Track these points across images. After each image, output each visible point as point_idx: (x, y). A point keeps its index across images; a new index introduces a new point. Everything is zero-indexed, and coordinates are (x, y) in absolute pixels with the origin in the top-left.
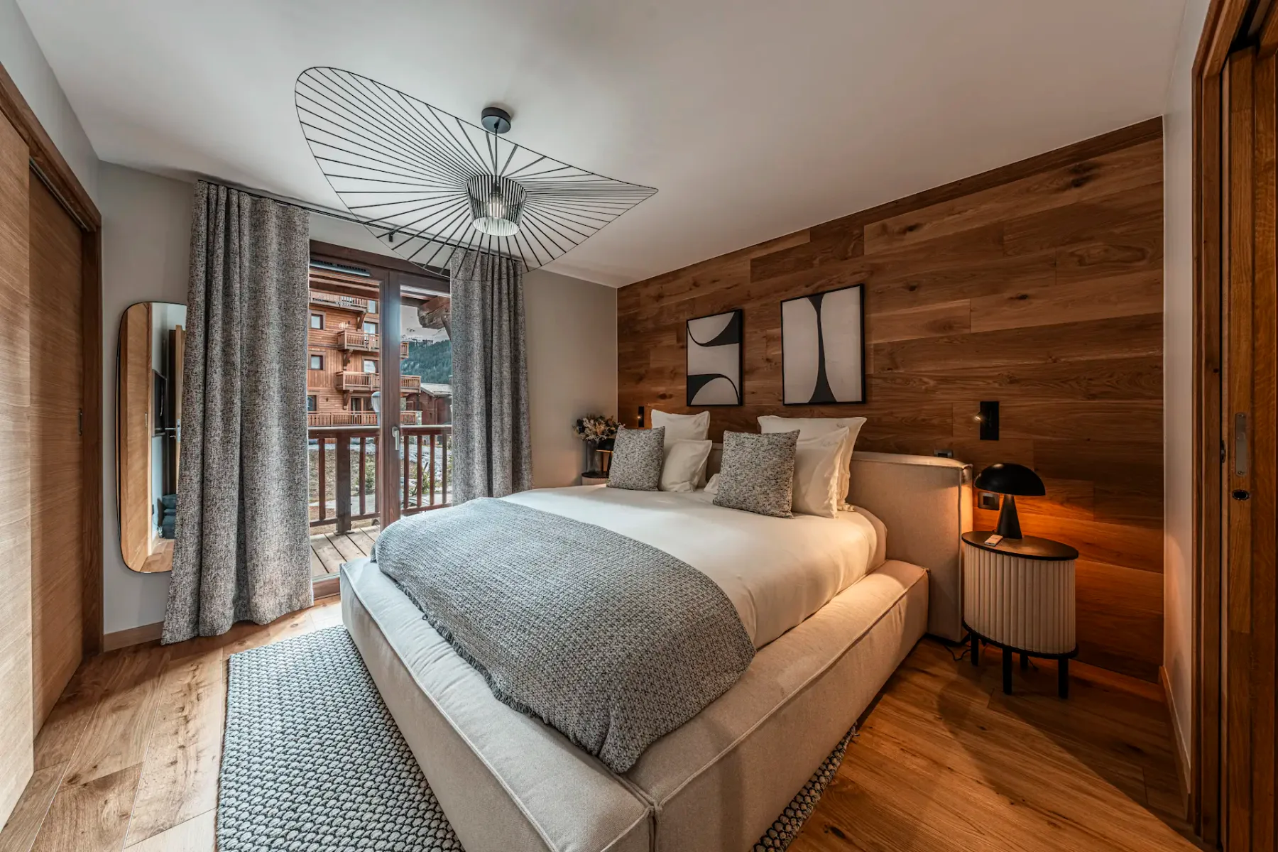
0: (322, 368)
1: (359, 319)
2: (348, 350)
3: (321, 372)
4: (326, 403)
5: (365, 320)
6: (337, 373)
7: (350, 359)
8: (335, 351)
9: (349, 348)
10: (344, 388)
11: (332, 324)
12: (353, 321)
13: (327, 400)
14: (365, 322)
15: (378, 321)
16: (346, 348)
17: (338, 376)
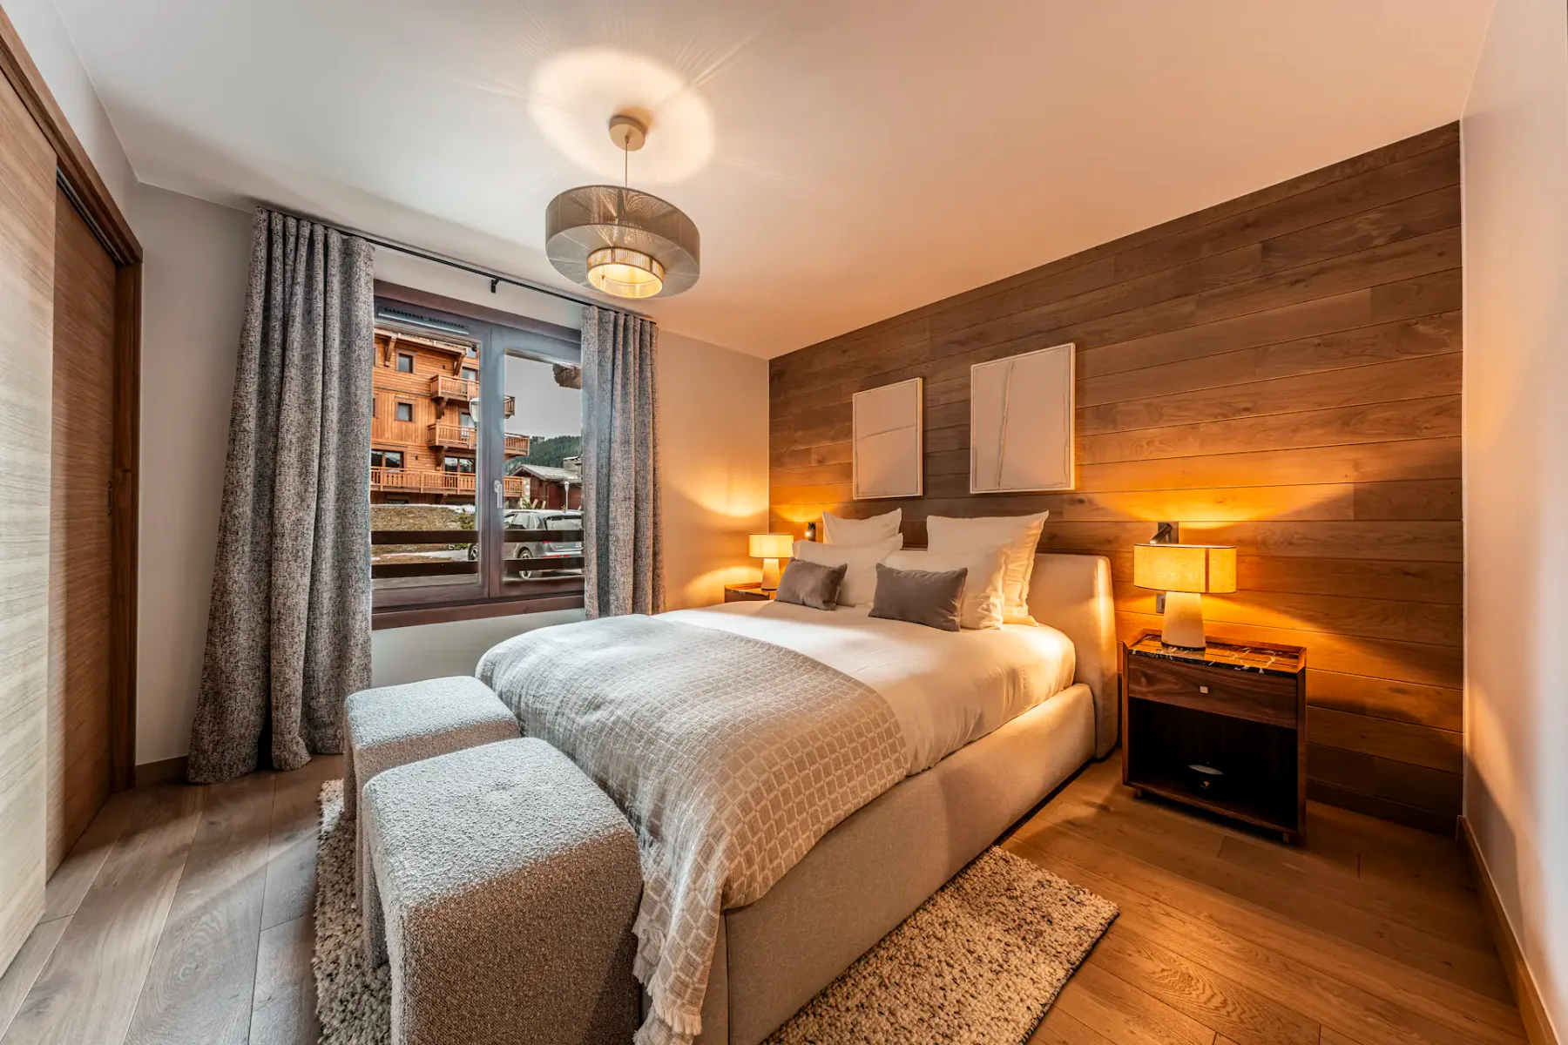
0: (410, 420)
1: (455, 364)
2: (442, 398)
3: (410, 424)
4: (415, 462)
5: (463, 365)
6: (429, 426)
7: (445, 411)
8: (427, 401)
9: (443, 396)
10: (437, 444)
11: (424, 367)
12: (448, 366)
13: (417, 458)
14: (464, 368)
15: (477, 368)
16: (440, 395)
17: (431, 428)
